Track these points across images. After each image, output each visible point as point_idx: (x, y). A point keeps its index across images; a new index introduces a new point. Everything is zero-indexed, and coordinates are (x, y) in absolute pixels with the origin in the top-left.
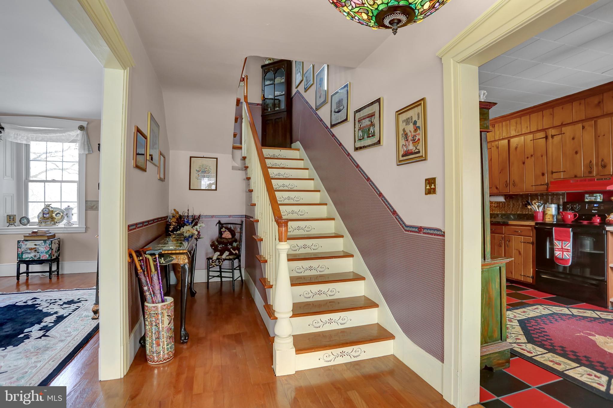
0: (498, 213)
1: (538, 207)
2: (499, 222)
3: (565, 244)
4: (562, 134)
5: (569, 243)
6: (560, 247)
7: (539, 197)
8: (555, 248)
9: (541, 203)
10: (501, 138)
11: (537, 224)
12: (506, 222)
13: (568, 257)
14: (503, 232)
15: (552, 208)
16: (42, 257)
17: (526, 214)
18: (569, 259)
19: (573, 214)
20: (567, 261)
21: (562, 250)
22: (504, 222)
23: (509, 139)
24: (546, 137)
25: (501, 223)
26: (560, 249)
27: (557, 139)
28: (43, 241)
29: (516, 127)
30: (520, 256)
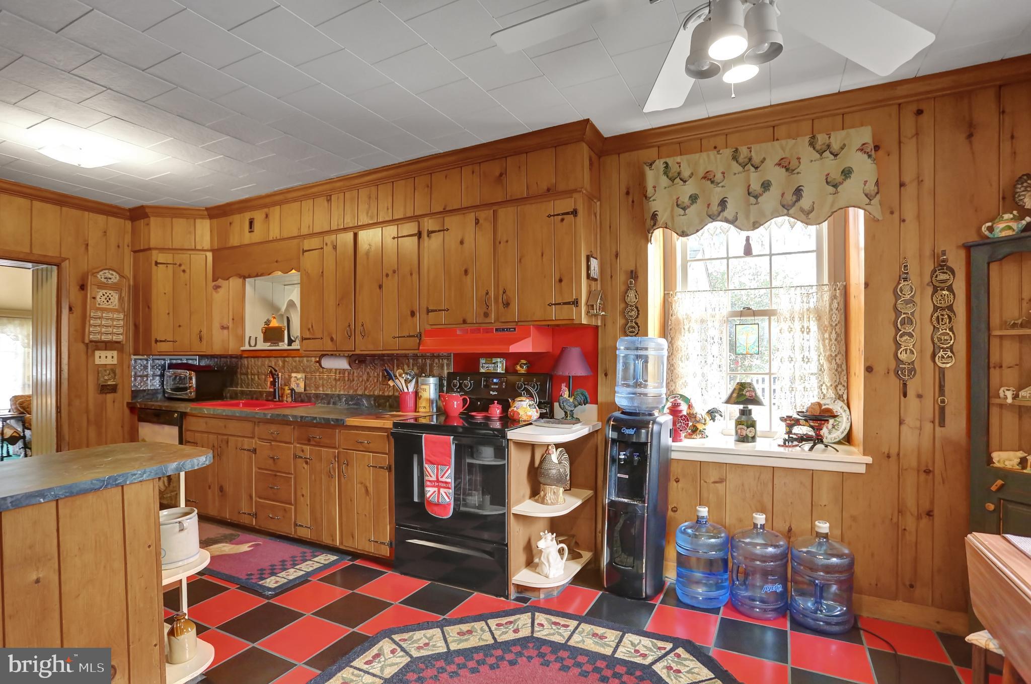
0: (342, 393)
1: (407, 382)
2: (328, 419)
3: (442, 470)
4: (444, 230)
5: (448, 469)
6: (434, 478)
7: (411, 361)
8: (426, 480)
9: (410, 375)
10: (342, 227)
11: (396, 425)
12: (341, 420)
13: (448, 500)
14: (335, 444)
15: (429, 384)
17: (389, 397)
18: (449, 504)
19: (461, 398)
20: (445, 507)
21: (438, 484)
22: (337, 420)
23: (356, 231)
24: (419, 235)
25: (332, 423)
26: (434, 481)
27: (436, 239)
29: (369, 205)
30: (368, 497)
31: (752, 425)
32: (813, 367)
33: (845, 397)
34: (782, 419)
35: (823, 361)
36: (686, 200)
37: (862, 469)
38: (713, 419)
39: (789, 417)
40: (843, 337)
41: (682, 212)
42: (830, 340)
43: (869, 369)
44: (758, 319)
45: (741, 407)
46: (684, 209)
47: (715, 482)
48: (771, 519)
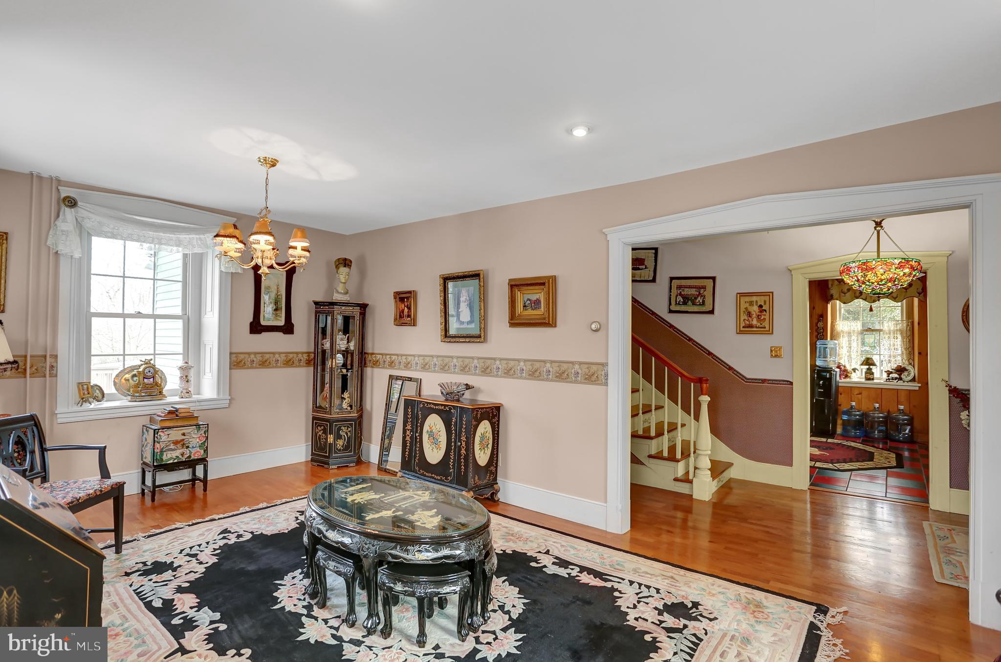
16: (194, 454)
28: (195, 427)
31: (873, 374)
32: (899, 352)
33: (913, 364)
34: (885, 372)
35: (903, 350)
36: (845, 290)
37: (917, 388)
38: (855, 372)
39: (888, 371)
40: (912, 340)
41: (844, 295)
42: (906, 342)
43: (920, 353)
44: (874, 333)
45: (867, 367)
46: (845, 294)
47: (857, 394)
48: (881, 405)
